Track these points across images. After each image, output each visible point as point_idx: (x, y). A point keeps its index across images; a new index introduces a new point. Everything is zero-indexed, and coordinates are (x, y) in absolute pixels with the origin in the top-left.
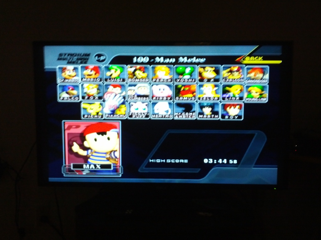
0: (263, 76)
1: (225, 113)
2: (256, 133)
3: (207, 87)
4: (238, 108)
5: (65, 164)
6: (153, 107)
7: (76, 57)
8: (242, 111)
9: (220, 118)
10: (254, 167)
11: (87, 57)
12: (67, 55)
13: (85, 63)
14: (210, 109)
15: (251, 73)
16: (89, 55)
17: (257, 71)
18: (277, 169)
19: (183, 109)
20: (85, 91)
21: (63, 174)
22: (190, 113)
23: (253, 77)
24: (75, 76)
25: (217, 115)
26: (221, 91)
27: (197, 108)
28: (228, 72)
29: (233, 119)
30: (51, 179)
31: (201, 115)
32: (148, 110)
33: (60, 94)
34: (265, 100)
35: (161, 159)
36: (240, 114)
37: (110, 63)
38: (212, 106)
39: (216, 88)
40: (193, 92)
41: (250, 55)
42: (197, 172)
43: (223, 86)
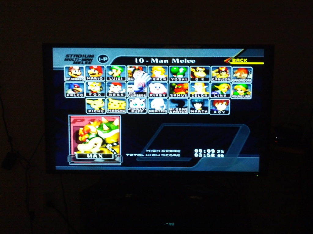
0: (248, 76)
1: (214, 108)
2: (241, 126)
3: (197, 85)
4: (225, 105)
5: (71, 154)
6: (150, 103)
7: (81, 58)
8: (229, 107)
9: (209, 113)
10: (239, 156)
11: (91, 58)
12: (73, 56)
13: (90, 63)
14: (201, 105)
15: (237, 73)
16: (93, 56)
17: (242, 71)
18: (259, 158)
19: (177, 105)
20: (89, 88)
21: (69, 163)
22: (182, 109)
23: (239, 77)
24: (81, 75)
25: (206, 110)
26: (210, 89)
27: (189, 104)
28: (217, 72)
29: (221, 114)
30: (58, 168)
31: (192, 110)
32: (146, 106)
33: (66, 90)
34: (249, 97)
35: (156, 149)
36: (227, 110)
37: (112, 64)
38: (202, 102)
39: (207, 86)
40: (185, 90)
41: (236, 58)
42: (189, 161)
43: (212, 84)
